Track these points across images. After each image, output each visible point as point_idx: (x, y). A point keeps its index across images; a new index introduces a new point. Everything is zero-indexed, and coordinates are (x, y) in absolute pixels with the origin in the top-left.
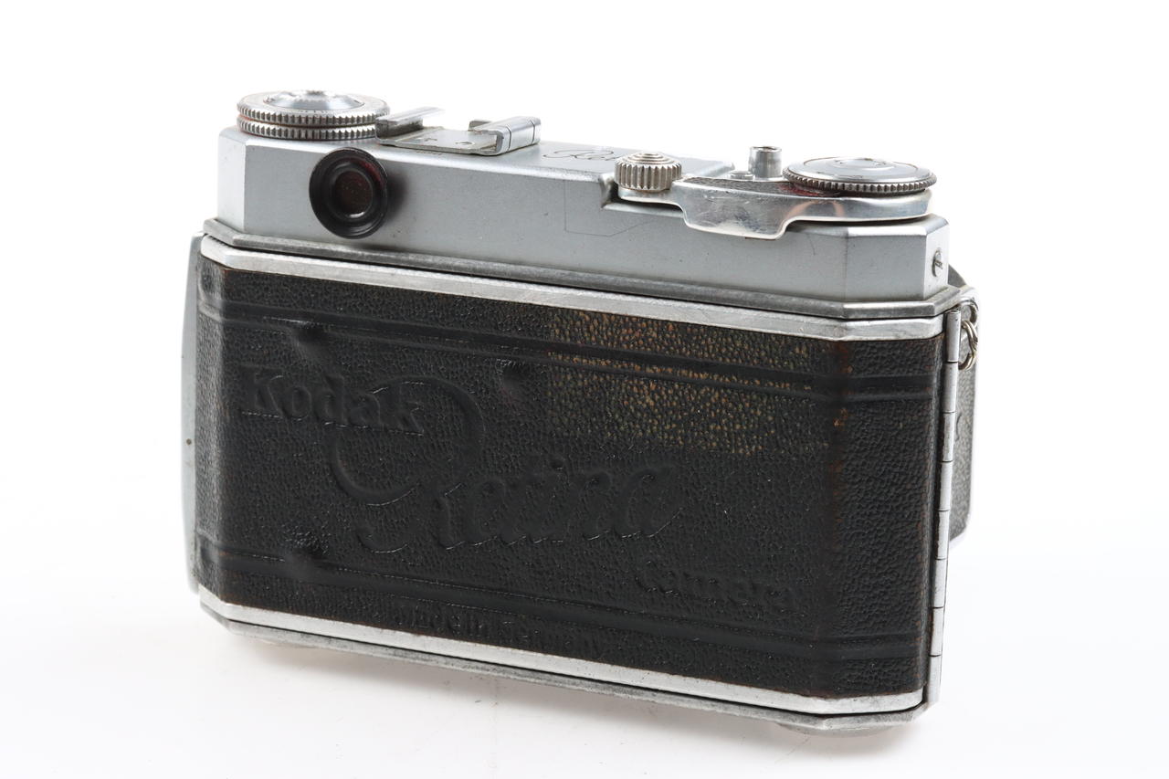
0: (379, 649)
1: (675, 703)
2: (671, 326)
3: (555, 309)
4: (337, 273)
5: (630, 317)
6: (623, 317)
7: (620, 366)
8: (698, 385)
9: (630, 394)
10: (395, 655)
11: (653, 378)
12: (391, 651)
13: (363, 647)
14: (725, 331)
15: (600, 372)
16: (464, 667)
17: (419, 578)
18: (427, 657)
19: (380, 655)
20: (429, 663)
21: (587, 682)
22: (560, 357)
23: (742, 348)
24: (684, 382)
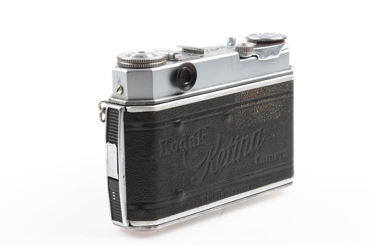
0: (197, 214)
1: (264, 194)
2: (261, 89)
3: (236, 93)
4: (184, 103)
5: (253, 89)
6: (251, 90)
7: (251, 104)
8: (267, 103)
9: (254, 111)
10: (201, 214)
11: (258, 105)
12: (200, 213)
13: (193, 215)
14: (272, 86)
15: (246, 108)
16: (217, 209)
17: (207, 187)
18: (208, 210)
19: (197, 216)
20: (209, 212)
21: (245, 198)
22: (238, 107)
23: (276, 89)
24: (264, 103)
